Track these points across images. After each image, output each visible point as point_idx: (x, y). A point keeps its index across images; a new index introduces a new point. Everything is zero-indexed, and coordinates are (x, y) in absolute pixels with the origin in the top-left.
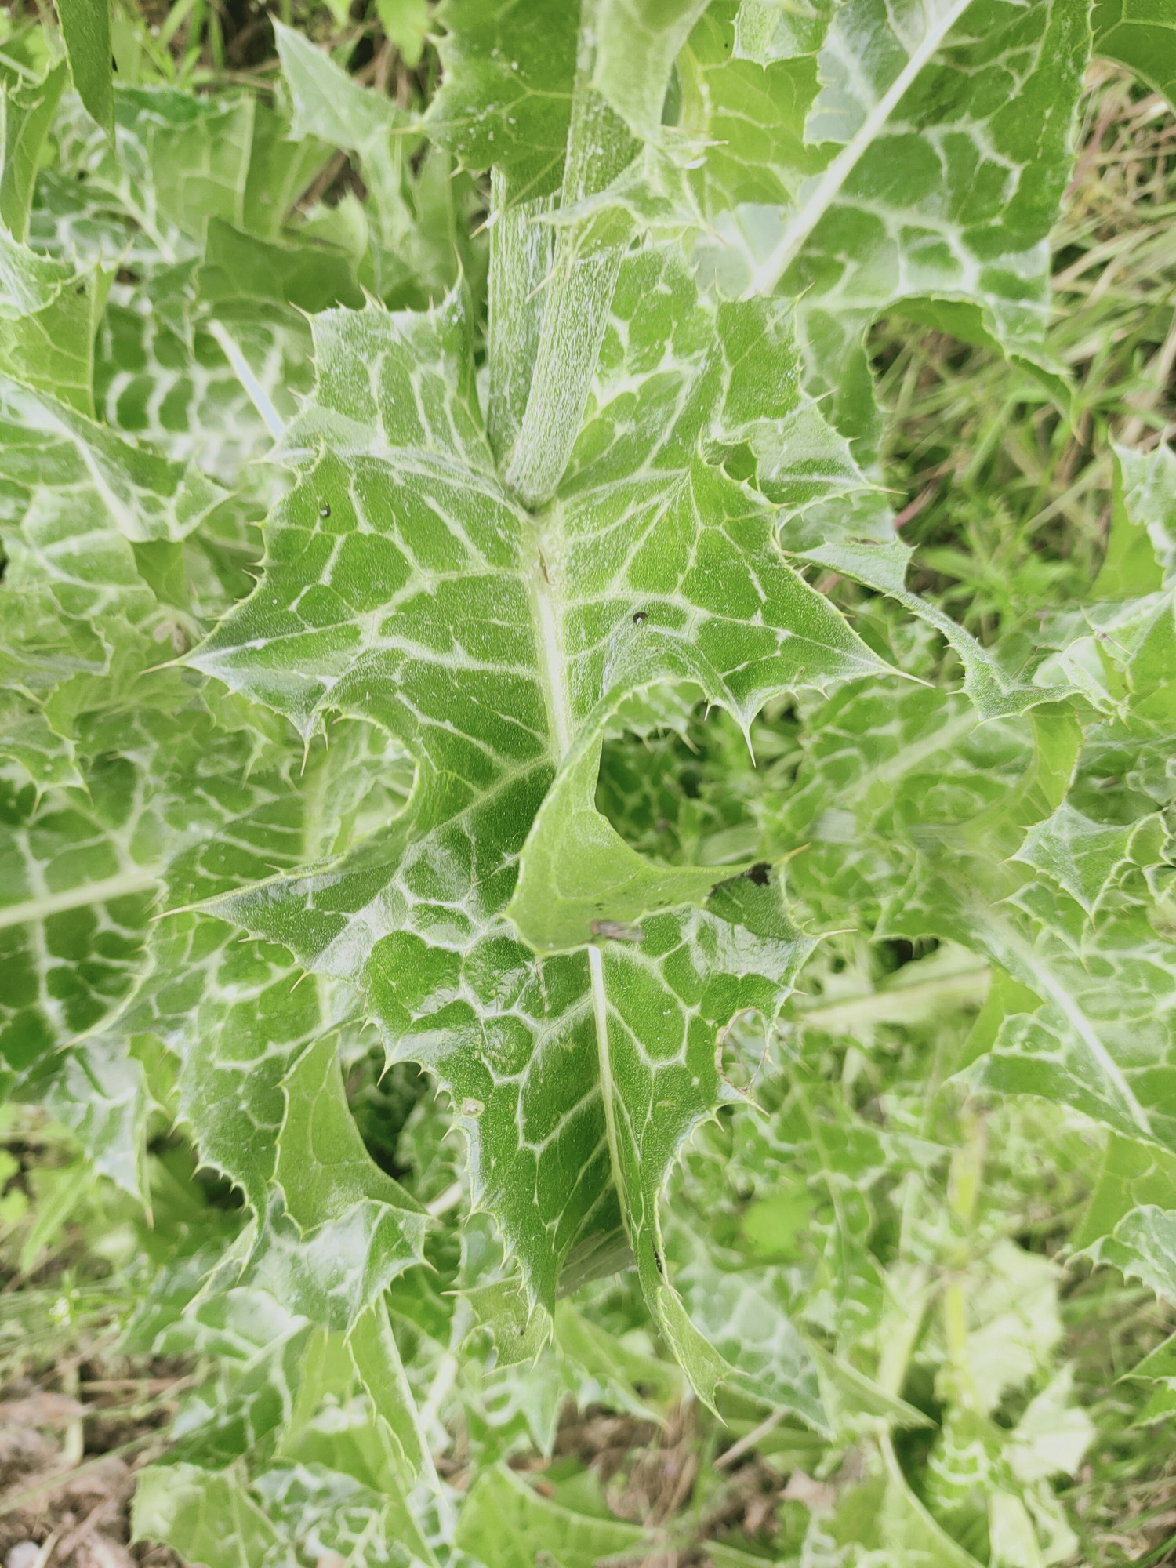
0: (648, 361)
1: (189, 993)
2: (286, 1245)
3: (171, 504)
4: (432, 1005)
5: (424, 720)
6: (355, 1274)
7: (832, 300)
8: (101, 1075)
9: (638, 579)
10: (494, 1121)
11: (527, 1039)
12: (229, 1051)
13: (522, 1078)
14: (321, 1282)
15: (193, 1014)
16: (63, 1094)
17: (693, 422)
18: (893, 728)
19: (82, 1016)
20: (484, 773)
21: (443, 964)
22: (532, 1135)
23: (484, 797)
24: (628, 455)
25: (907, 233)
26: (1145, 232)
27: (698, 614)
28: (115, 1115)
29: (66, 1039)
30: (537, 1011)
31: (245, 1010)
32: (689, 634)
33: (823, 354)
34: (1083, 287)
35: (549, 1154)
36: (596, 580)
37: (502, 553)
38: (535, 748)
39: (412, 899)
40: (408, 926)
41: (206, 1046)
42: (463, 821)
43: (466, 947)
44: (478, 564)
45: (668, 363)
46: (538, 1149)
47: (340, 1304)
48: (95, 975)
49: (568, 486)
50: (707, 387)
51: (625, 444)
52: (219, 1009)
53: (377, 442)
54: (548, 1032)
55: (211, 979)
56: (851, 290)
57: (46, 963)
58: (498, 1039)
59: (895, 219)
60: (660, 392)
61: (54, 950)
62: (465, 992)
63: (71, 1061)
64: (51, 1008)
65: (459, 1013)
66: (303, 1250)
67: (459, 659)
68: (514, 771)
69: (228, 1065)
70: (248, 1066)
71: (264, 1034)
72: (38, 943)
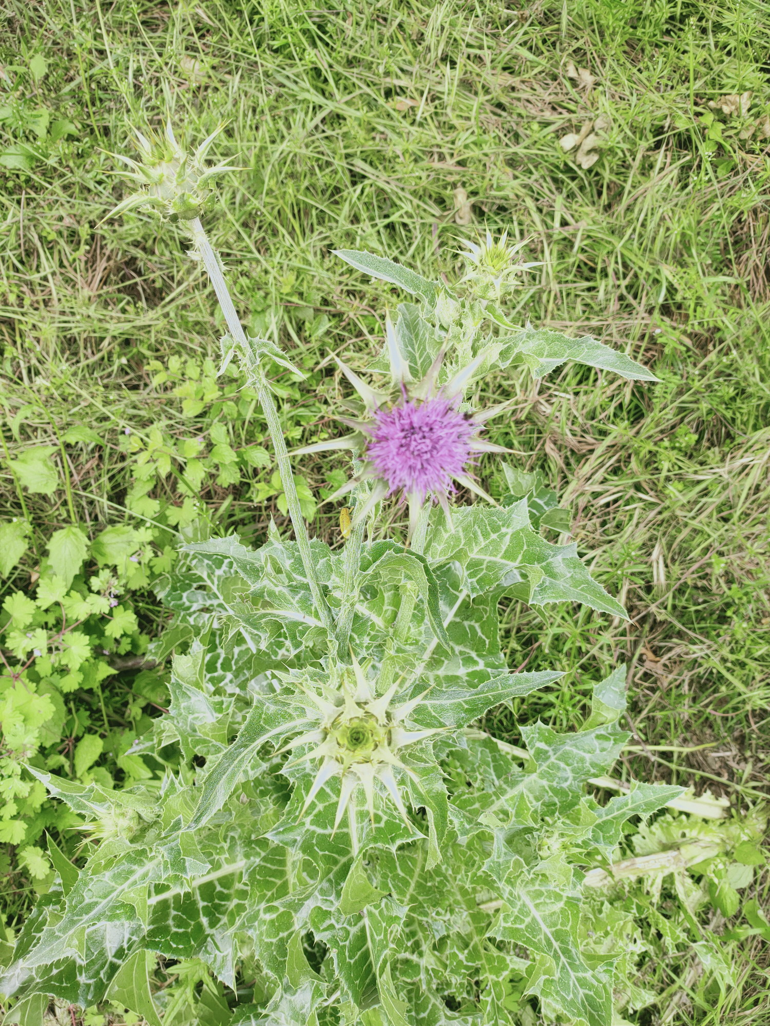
1: (254, 917)
2: (288, 996)
4: (325, 925)
5: (321, 853)
6: (308, 1005)
8: (219, 944)
10: (341, 953)
11: (348, 932)
12: (269, 936)
13: (347, 943)
14: (298, 1007)
15: (256, 924)
16: (207, 952)
19: (213, 924)
21: (327, 914)
22: (350, 958)
27: (385, 818)
28: (224, 959)
29: (208, 931)
30: (350, 925)
31: (272, 921)
35: (355, 962)
38: (348, 852)
39: (320, 897)
40: (319, 904)
41: (261, 934)
42: (331, 876)
43: (333, 909)
46: (352, 961)
47: (303, 1015)
48: (217, 908)
52: (264, 922)
54: (354, 930)
55: (261, 912)
57: (201, 904)
58: (341, 933)
59: (458, 648)
61: (203, 899)
62: (333, 921)
63: (209, 939)
64: (204, 920)
65: (331, 927)
66: (293, 998)
68: (343, 860)
69: (269, 940)
70: (274, 940)
71: (278, 930)
72: (198, 897)
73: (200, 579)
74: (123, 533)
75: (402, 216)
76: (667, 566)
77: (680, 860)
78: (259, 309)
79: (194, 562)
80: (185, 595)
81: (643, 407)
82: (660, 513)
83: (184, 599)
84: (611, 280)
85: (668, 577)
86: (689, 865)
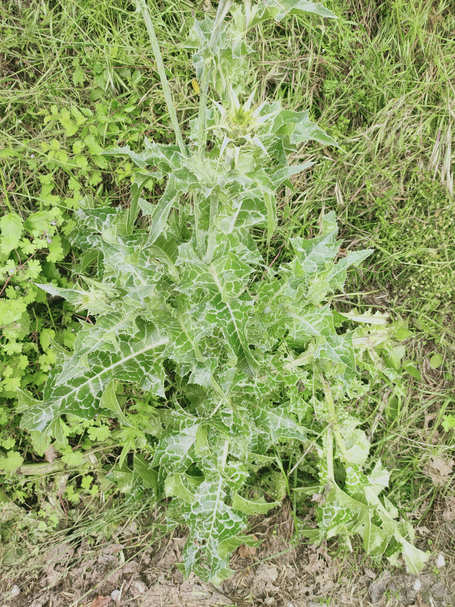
0: (219, 243)
3: (154, 277)
7: (243, 226)
8: (152, 380)
9: (225, 269)
13: (226, 327)
16: (146, 385)
17: (227, 249)
18: (272, 290)
19: (147, 370)
20: (213, 294)
22: (229, 334)
23: (214, 297)
24: (220, 255)
25: (252, 214)
26: (310, 188)
27: (234, 271)
28: (157, 385)
29: (146, 373)
32: (233, 273)
33: (244, 234)
34: (301, 202)
35: (232, 336)
36: (220, 270)
37: (207, 270)
38: (218, 291)
39: (208, 310)
40: (209, 313)
43: (216, 314)
44: (205, 272)
45: (222, 242)
46: (230, 336)
48: (147, 362)
49: (212, 261)
50: (228, 244)
51: (219, 254)
53: (187, 260)
54: (228, 322)
56: (246, 224)
57: (139, 362)
59: (250, 212)
60: (222, 246)
62: (218, 318)
63: (147, 377)
64: (142, 368)
65: (217, 320)
67: (206, 283)
68: (216, 294)
72: (136, 360)
73: (94, 230)
74: (42, 215)
75: (172, 10)
76: (343, 194)
77: (369, 342)
78: (99, 72)
79: (88, 223)
80: (88, 238)
81: (320, 109)
82: (336, 166)
83: (88, 240)
84: (294, 36)
85: (344, 200)
86: (374, 346)
